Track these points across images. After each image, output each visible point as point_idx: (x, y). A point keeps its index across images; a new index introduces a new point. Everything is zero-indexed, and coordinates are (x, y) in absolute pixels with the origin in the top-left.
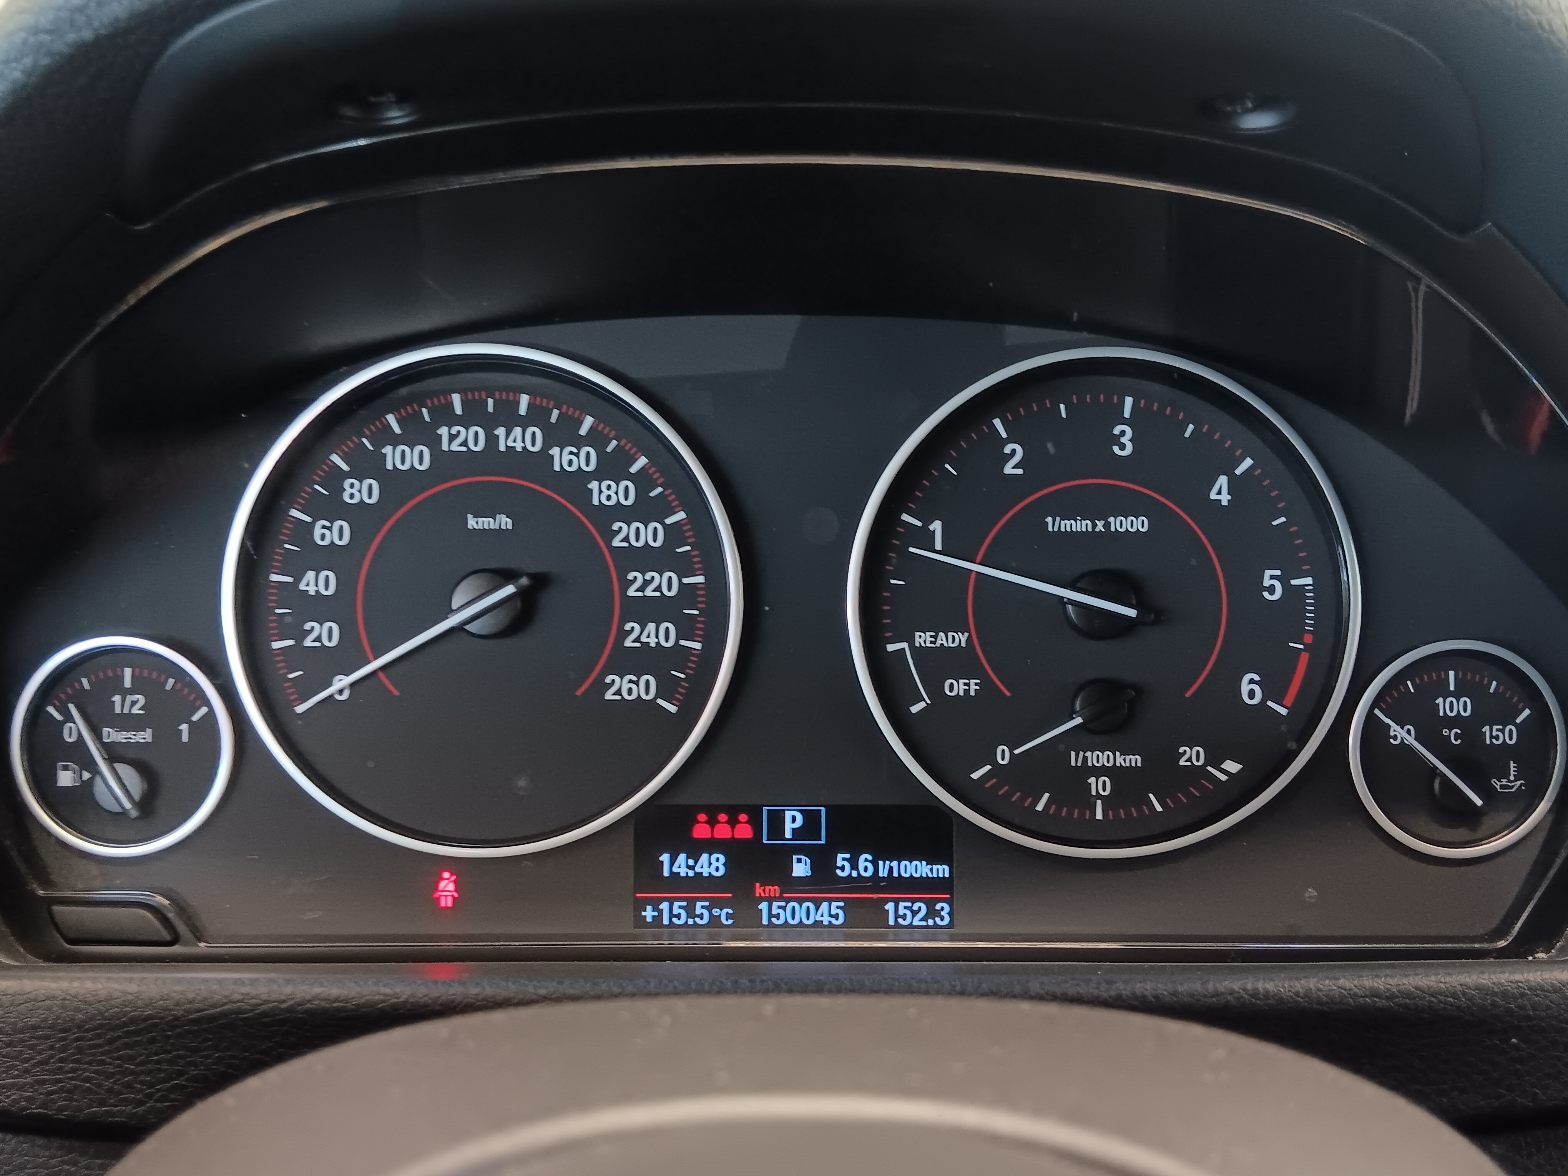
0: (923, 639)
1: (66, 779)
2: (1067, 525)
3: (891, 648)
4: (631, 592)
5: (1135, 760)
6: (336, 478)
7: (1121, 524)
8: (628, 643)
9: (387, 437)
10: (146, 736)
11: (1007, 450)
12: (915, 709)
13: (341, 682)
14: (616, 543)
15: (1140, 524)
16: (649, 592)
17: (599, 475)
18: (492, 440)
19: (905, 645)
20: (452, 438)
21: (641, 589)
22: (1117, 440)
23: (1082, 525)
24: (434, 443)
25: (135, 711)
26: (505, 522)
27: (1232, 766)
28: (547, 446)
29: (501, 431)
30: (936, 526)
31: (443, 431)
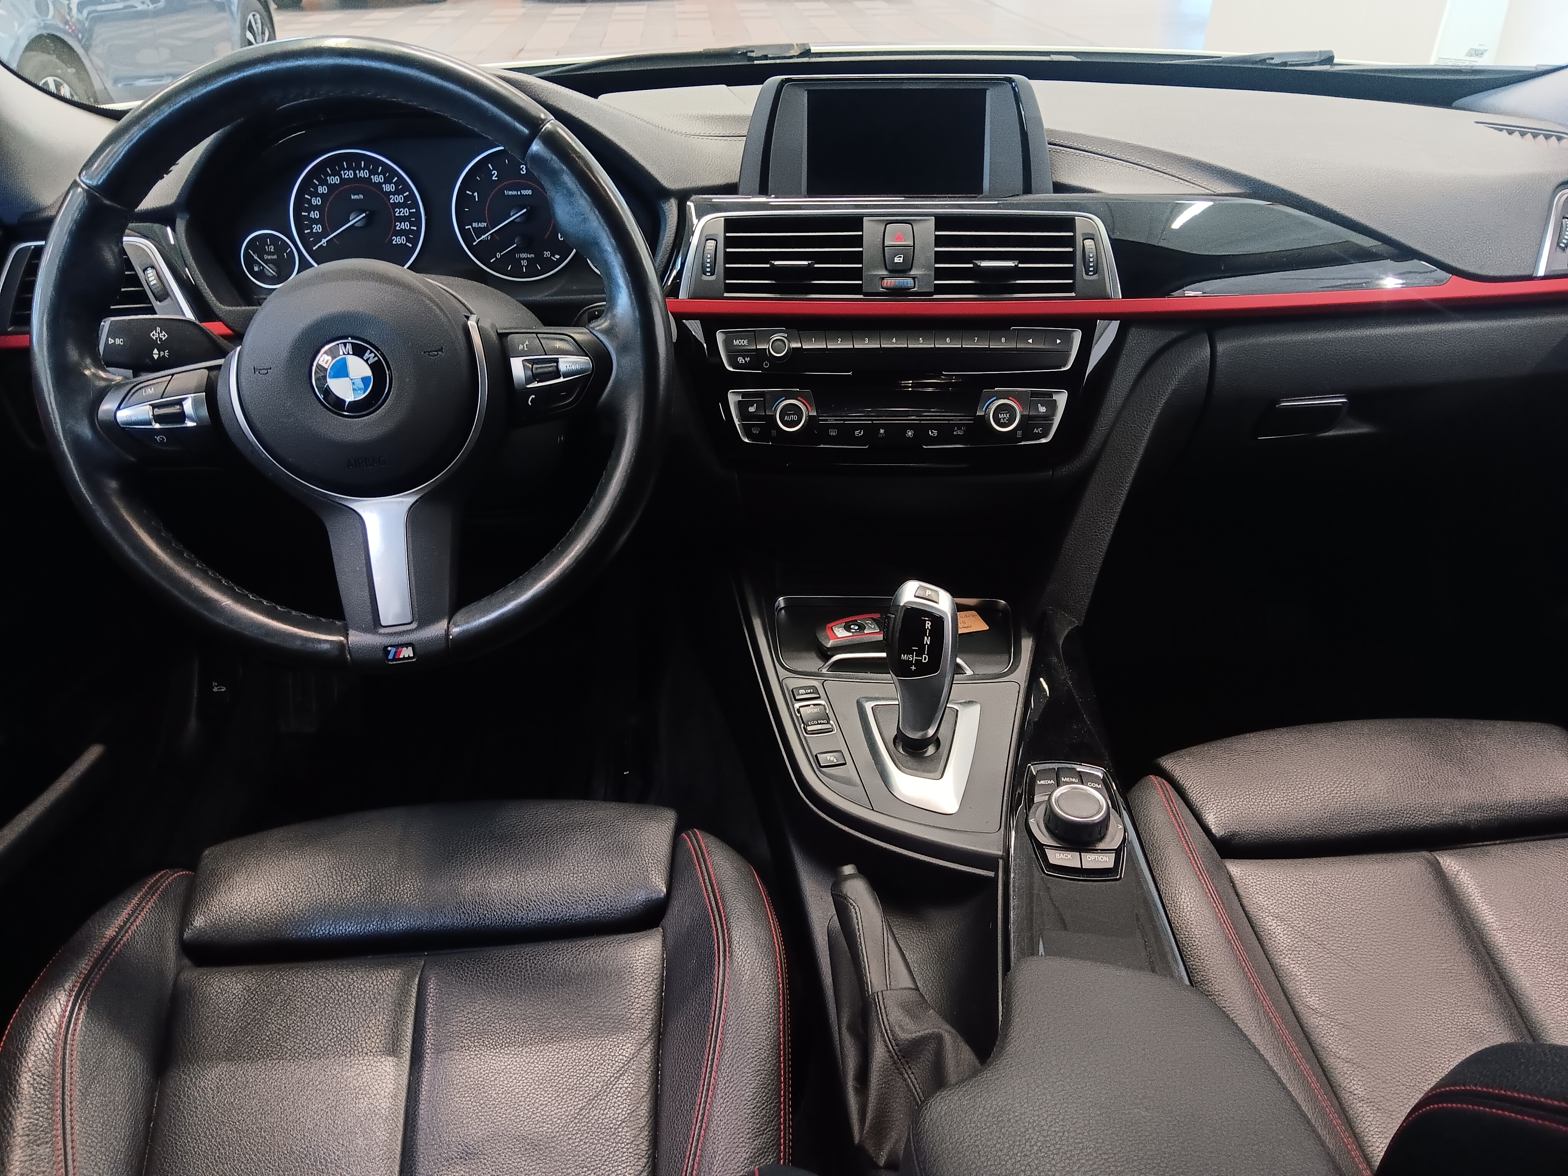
0: (475, 225)
1: (256, 269)
2: (510, 193)
3: (467, 227)
4: (397, 215)
5: (533, 255)
6: (316, 187)
7: (524, 192)
8: (397, 228)
9: (328, 175)
10: (275, 257)
11: (493, 172)
12: (474, 244)
13: (324, 240)
14: (391, 201)
15: (529, 192)
16: (401, 214)
17: (385, 183)
18: (355, 174)
19: (470, 227)
20: (345, 174)
21: (399, 213)
22: (522, 169)
23: (515, 193)
24: (340, 176)
25: (272, 250)
26: (362, 197)
27: (557, 257)
28: (370, 175)
29: (357, 172)
30: (476, 194)
31: (342, 172)
